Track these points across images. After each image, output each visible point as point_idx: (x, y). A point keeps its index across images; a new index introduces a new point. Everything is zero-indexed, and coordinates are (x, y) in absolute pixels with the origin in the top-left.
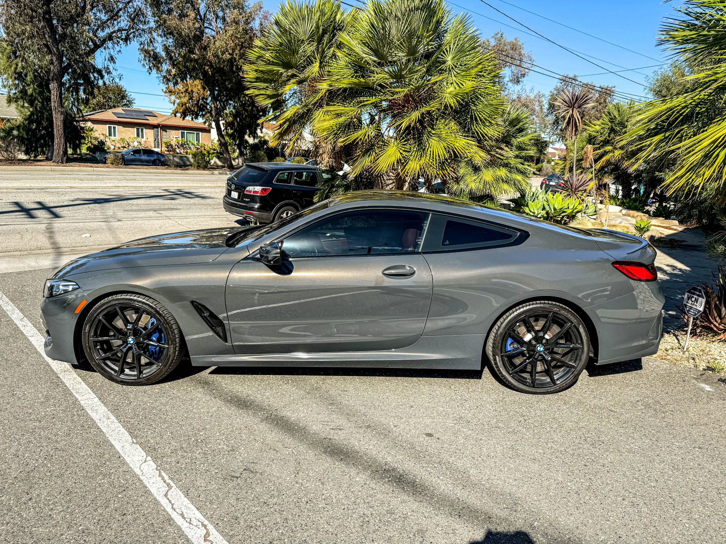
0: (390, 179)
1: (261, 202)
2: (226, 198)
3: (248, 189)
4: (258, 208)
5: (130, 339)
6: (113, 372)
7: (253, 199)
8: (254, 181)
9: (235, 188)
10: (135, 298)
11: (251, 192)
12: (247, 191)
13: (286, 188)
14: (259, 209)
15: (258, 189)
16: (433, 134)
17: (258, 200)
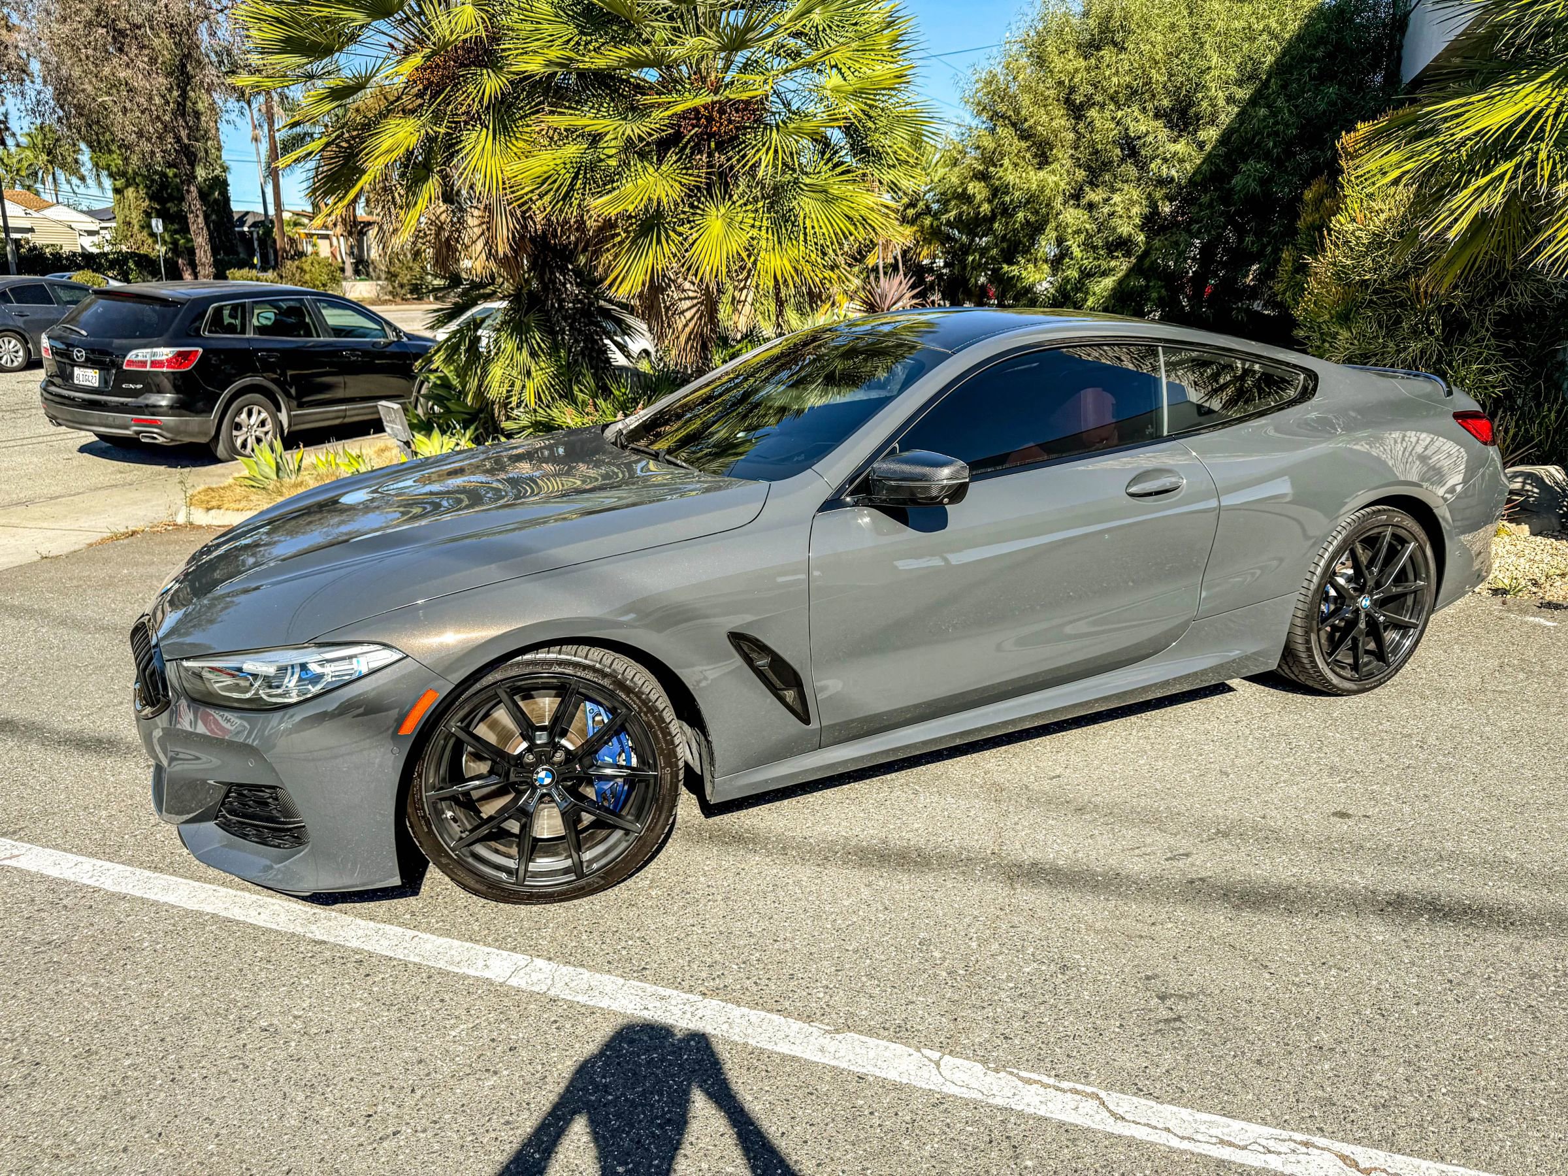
0: (685, 299)
1: (177, 389)
2: (53, 389)
3: (131, 356)
4: (171, 407)
5: (542, 774)
6: (504, 876)
7: (149, 382)
8: (149, 334)
9: (87, 360)
10: (552, 656)
11: (144, 364)
12: (130, 363)
13: (238, 346)
14: (174, 409)
15: (165, 353)
16: (806, 185)
17: (166, 383)
